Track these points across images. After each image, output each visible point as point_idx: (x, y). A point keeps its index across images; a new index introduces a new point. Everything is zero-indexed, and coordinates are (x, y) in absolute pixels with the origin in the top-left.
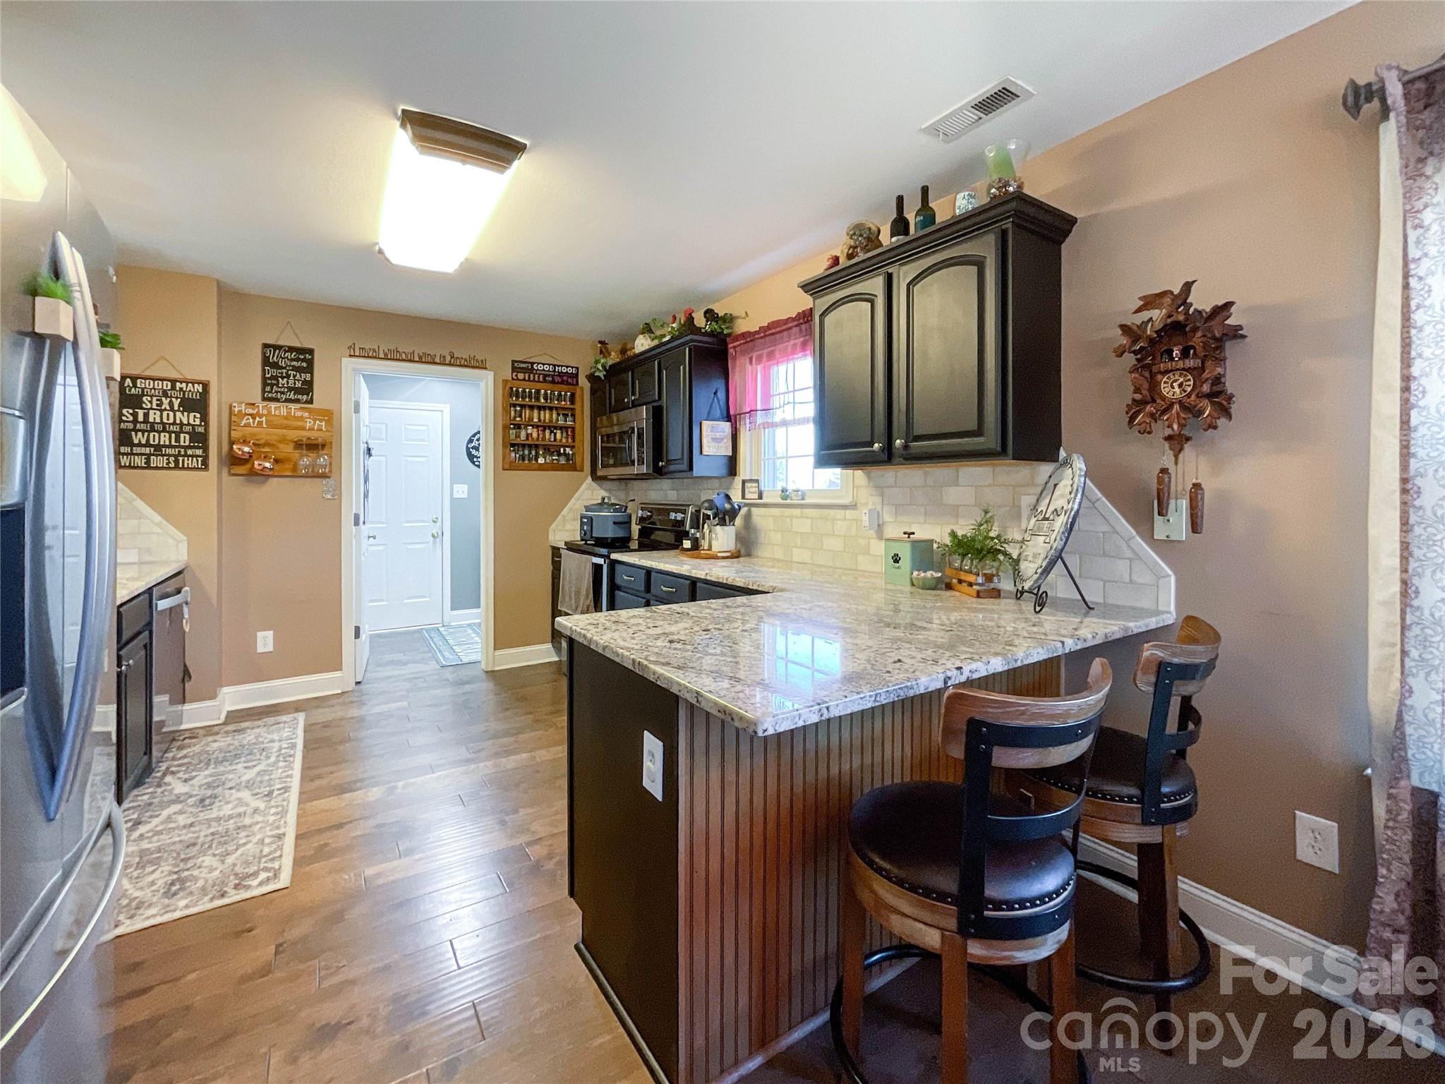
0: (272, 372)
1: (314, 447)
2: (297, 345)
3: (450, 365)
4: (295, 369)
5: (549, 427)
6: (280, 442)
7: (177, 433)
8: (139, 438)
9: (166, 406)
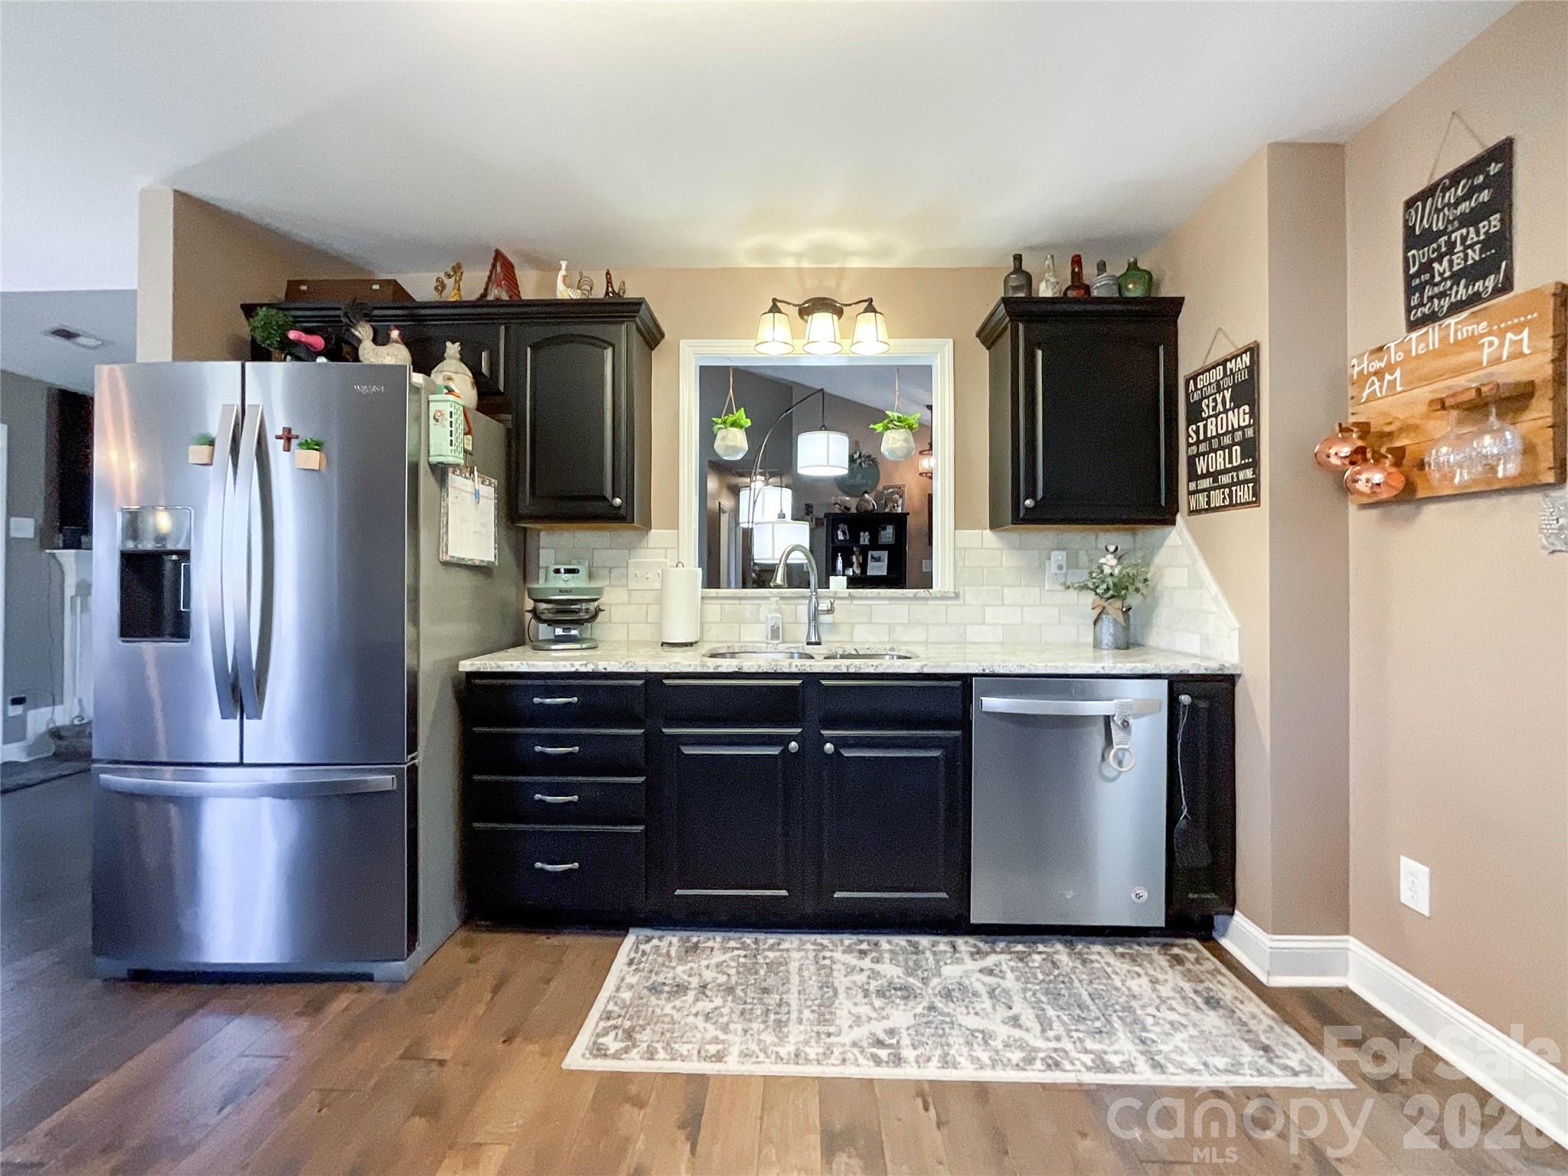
0: (1422, 254)
2: (1472, 154)
4: (1468, 219)
7: (1230, 447)
8: (1201, 466)
9: (1220, 407)
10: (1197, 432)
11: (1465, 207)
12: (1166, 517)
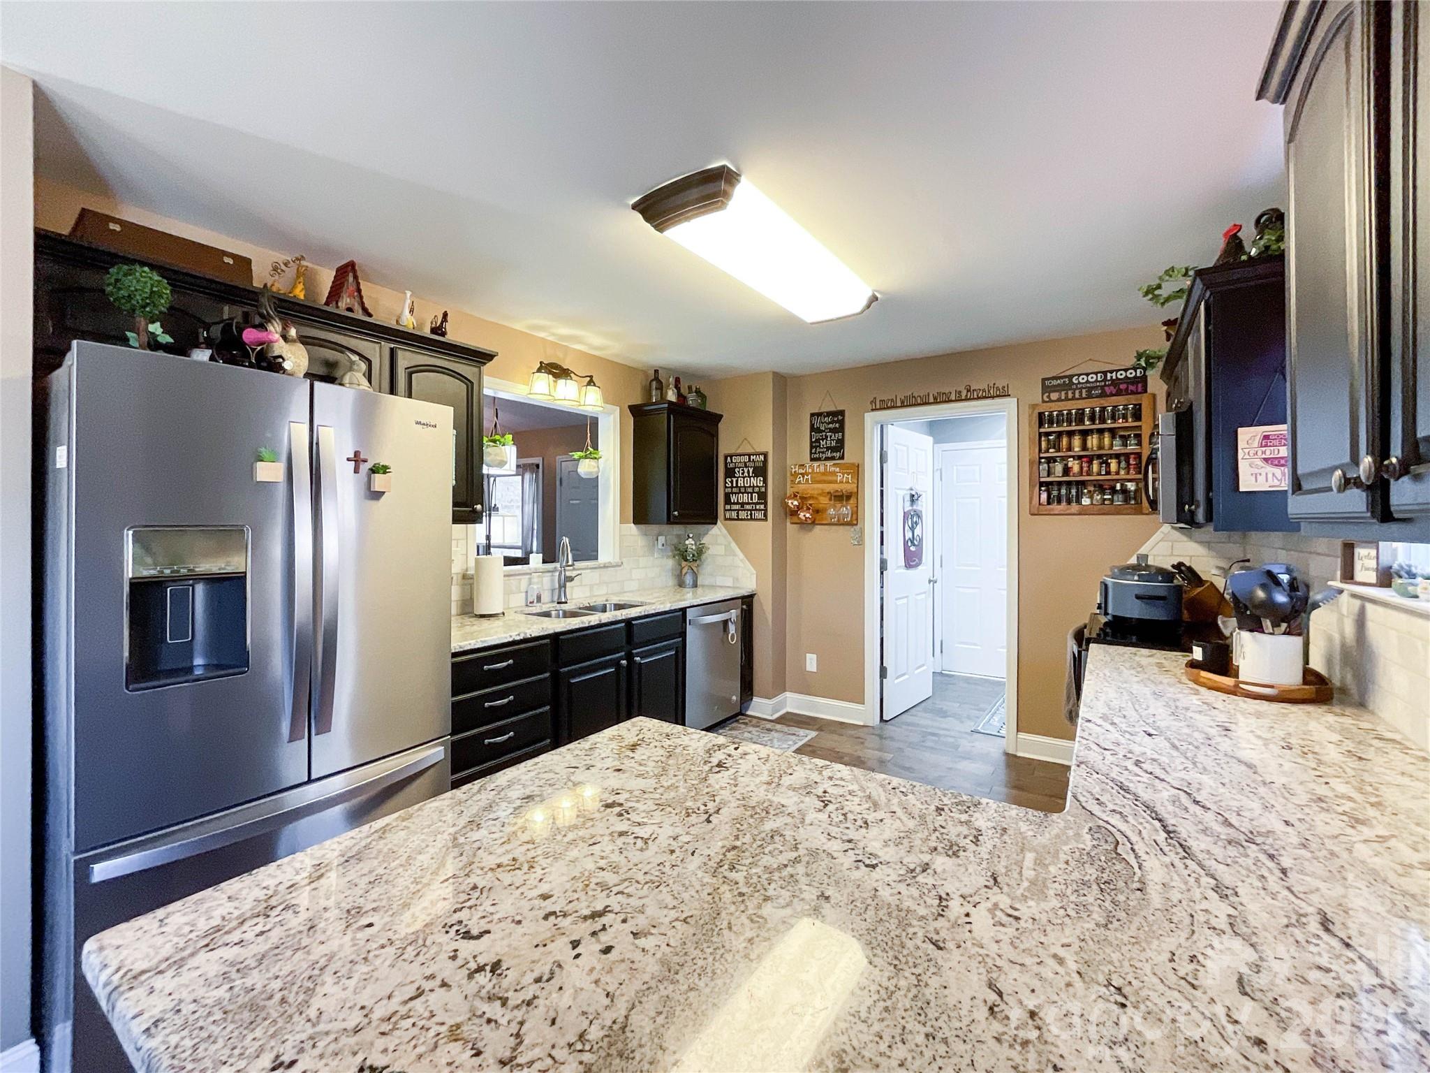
0: (816, 436)
1: (842, 497)
2: (833, 409)
3: (967, 399)
4: (831, 430)
5: (1099, 457)
6: (820, 495)
7: (752, 493)
8: (733, 498)
9: (746, 474)
10: (732, 482)
11: (831, 426)
12: (714, 521)
